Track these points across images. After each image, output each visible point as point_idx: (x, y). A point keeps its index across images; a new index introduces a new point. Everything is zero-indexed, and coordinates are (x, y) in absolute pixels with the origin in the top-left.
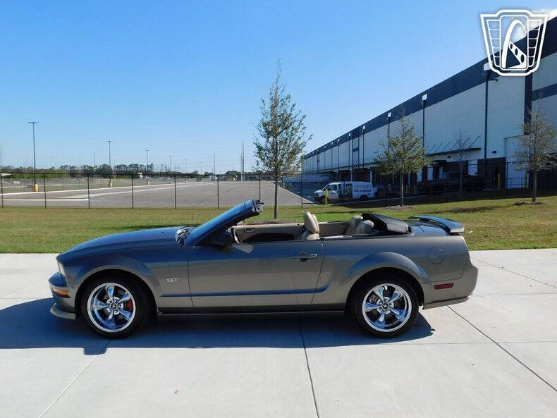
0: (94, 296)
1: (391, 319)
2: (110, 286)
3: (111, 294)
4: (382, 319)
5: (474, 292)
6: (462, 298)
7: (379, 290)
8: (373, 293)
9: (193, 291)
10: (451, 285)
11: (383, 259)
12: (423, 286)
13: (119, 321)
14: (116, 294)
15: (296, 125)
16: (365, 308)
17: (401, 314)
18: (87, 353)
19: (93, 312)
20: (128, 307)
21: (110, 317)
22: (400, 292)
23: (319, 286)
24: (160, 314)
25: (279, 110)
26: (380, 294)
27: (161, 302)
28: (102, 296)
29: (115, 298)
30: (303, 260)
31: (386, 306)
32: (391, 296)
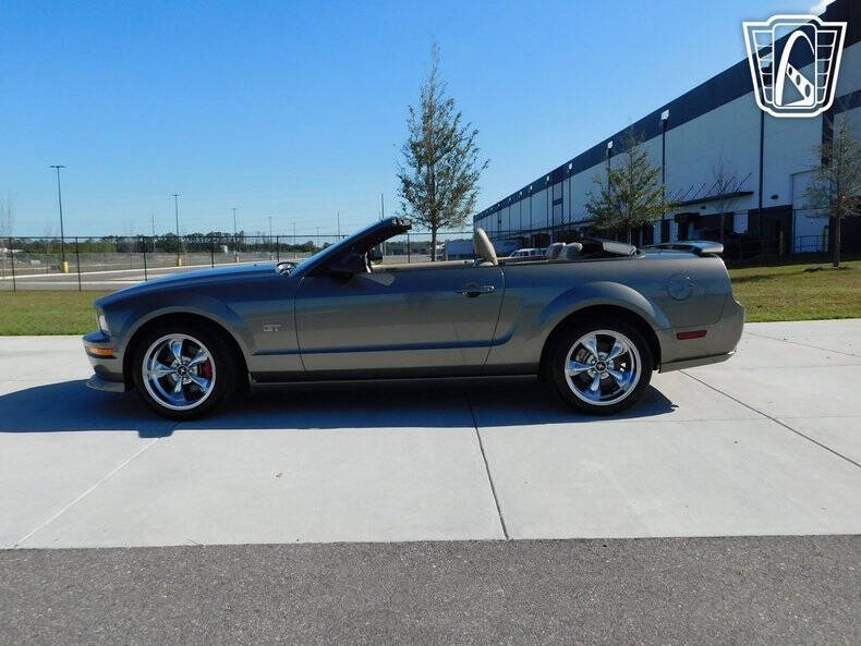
0: (152, 357)
1: (609, 388)
2: (176, 340)
3: (177, 353)
4: (595, 387)
5: (740, 345)
6: (720, 355)
7: (589, 341)
8: (581, 346)
9: (304, 346)
10: (701, 334)
11: (597, 293)
12: (659, 334)
13: (191, 393)
14: (185, 352)
15: (463, 145)
16: (570, 371)
17: (625, 378)
18: (143, 435)
19: (151, 382)
20: (204, 370)
21: (178, 388)
22: (623, 344)
23: (497, 337)
24: (252, 381)
25: (436, 124)
26: (593, 349)
27: (255, 364)
28: (165, 357)
29: (185, 358)
30: (473, 295)
31: (601, 366)
32: (609, 351)
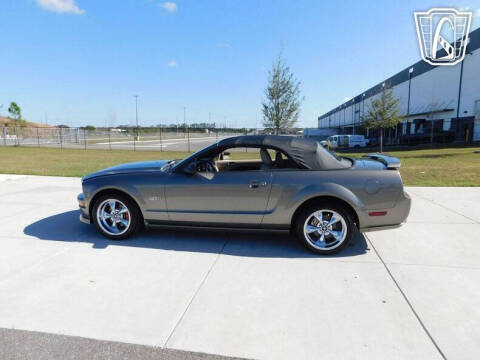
0: (101, 209)
1: (330, 240)
2: (112, 202)
3: (113, 207)
4: (322, 239)
6: (396, 225)
7: (318, 215)
8: (313, 217)
10: (384, 213)
11: (323, 189)
12: (358, 213)
13: (120, 227)
14: (116, 207)
16: (307, 230)
17: (338, 235)
19: (102, 222)
20: (125, 217)
21: (114, 224)
22: (337, 217)
23: (268, 209)
24: (146, 223)
26: (320, 219)
27: (147, 216)
28: (108, 209)
29: (117, 210)
30: (254, 187)
31: (325, 229)
32: (329, 220)
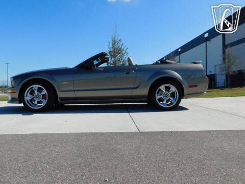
0: (28, 92)
2: (36, 87)
4: (165, 102)
7: (162, 88)
8: (160, 90)
10: (196, 86)
11: (165, 73)
12: (184, 86)
16: (157, 97)
17: (174, 99)
19: (28, 101)
20: (44, 97)
22: (173, 89)
23: (135, 86)
24: (59, 100)
26: (164, 91)
28: (32, 93)
30: (127, 73)
31: (166, 96)
32: (169, 91)
